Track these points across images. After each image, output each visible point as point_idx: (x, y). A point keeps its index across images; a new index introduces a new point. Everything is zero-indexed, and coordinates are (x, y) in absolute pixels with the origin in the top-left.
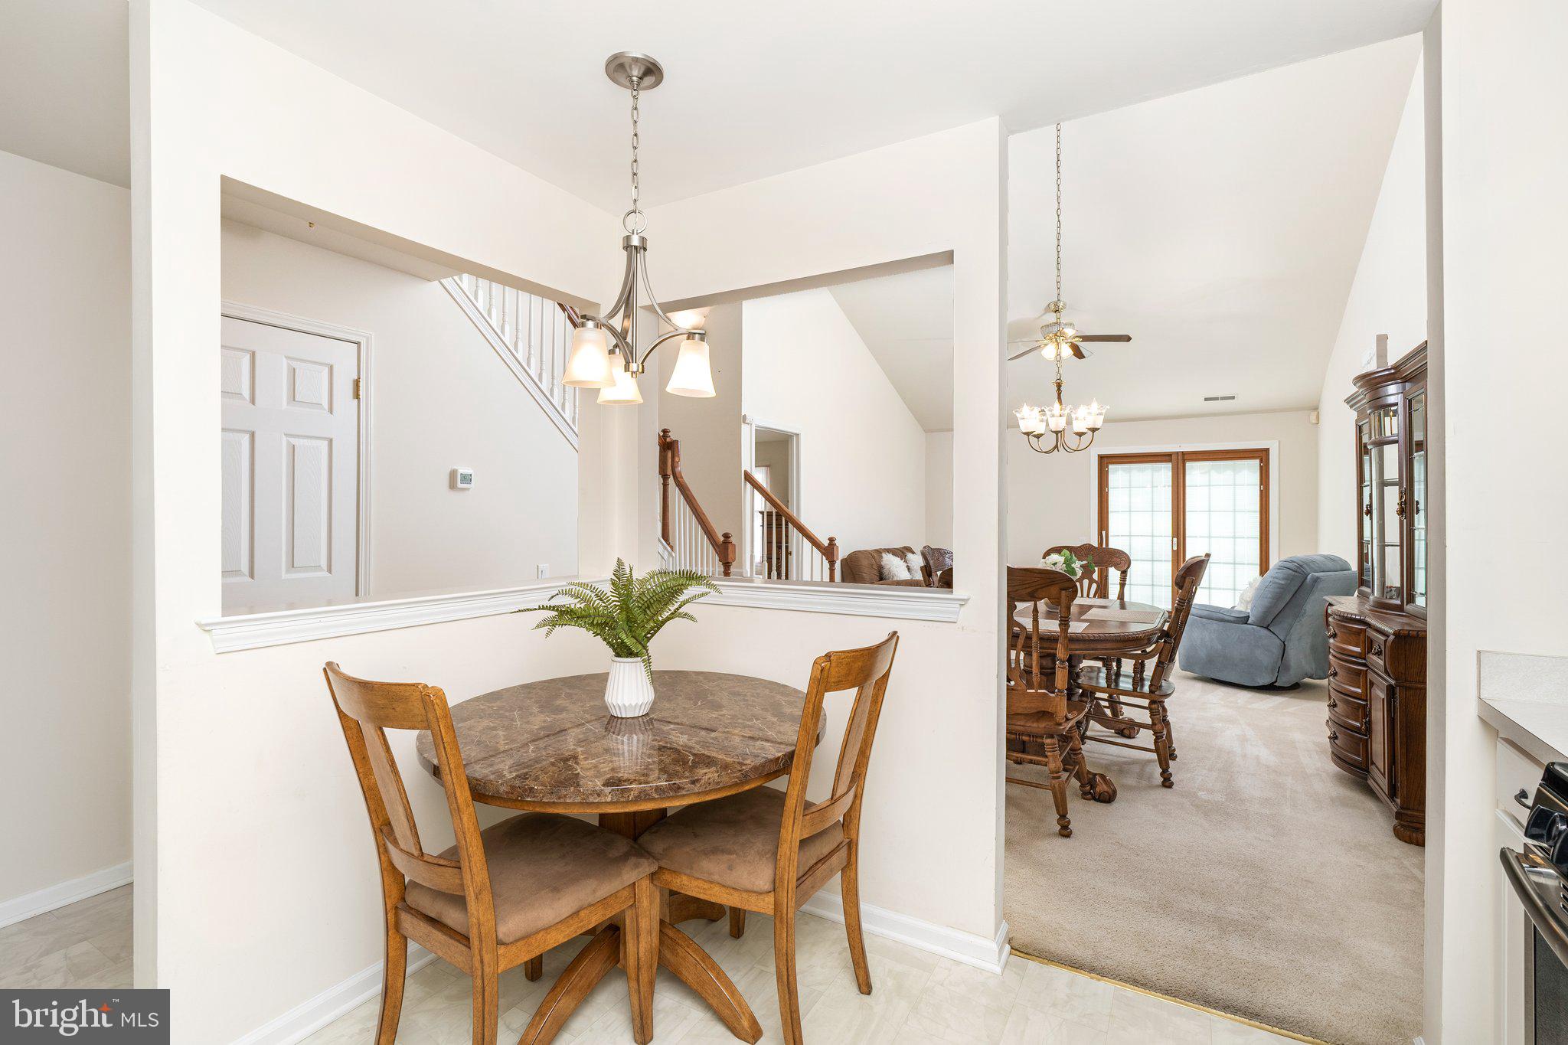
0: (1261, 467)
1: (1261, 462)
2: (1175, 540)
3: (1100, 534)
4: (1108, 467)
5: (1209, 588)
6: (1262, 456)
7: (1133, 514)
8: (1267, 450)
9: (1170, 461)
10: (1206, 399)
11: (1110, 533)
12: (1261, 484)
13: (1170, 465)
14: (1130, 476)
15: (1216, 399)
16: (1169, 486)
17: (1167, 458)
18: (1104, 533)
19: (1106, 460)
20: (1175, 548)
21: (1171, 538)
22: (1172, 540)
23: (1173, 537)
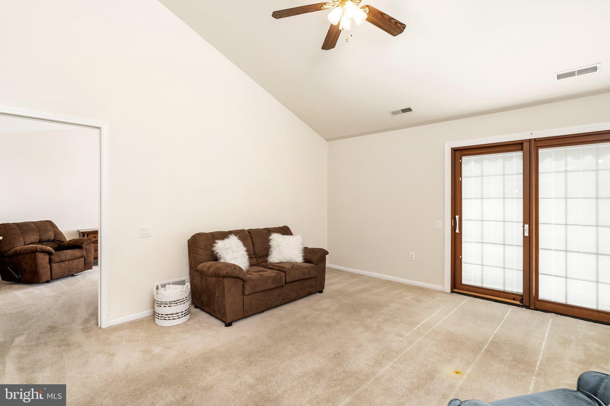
2: (527, 226)
3: (453, 218)
4: (461, 159)
5: (566, 277)
7: (484, 200)
9: (522, 149)
10: (559, 77)
11: (463, 218)
13: (520, 154)
14: (482, 166)
15: (572, 74)
17: (519, 147)
18: (457, 217)
19: (458, 154)
20: (527, 234)
21: (522, 224)
22: (524, 226)
23: (524, 223)
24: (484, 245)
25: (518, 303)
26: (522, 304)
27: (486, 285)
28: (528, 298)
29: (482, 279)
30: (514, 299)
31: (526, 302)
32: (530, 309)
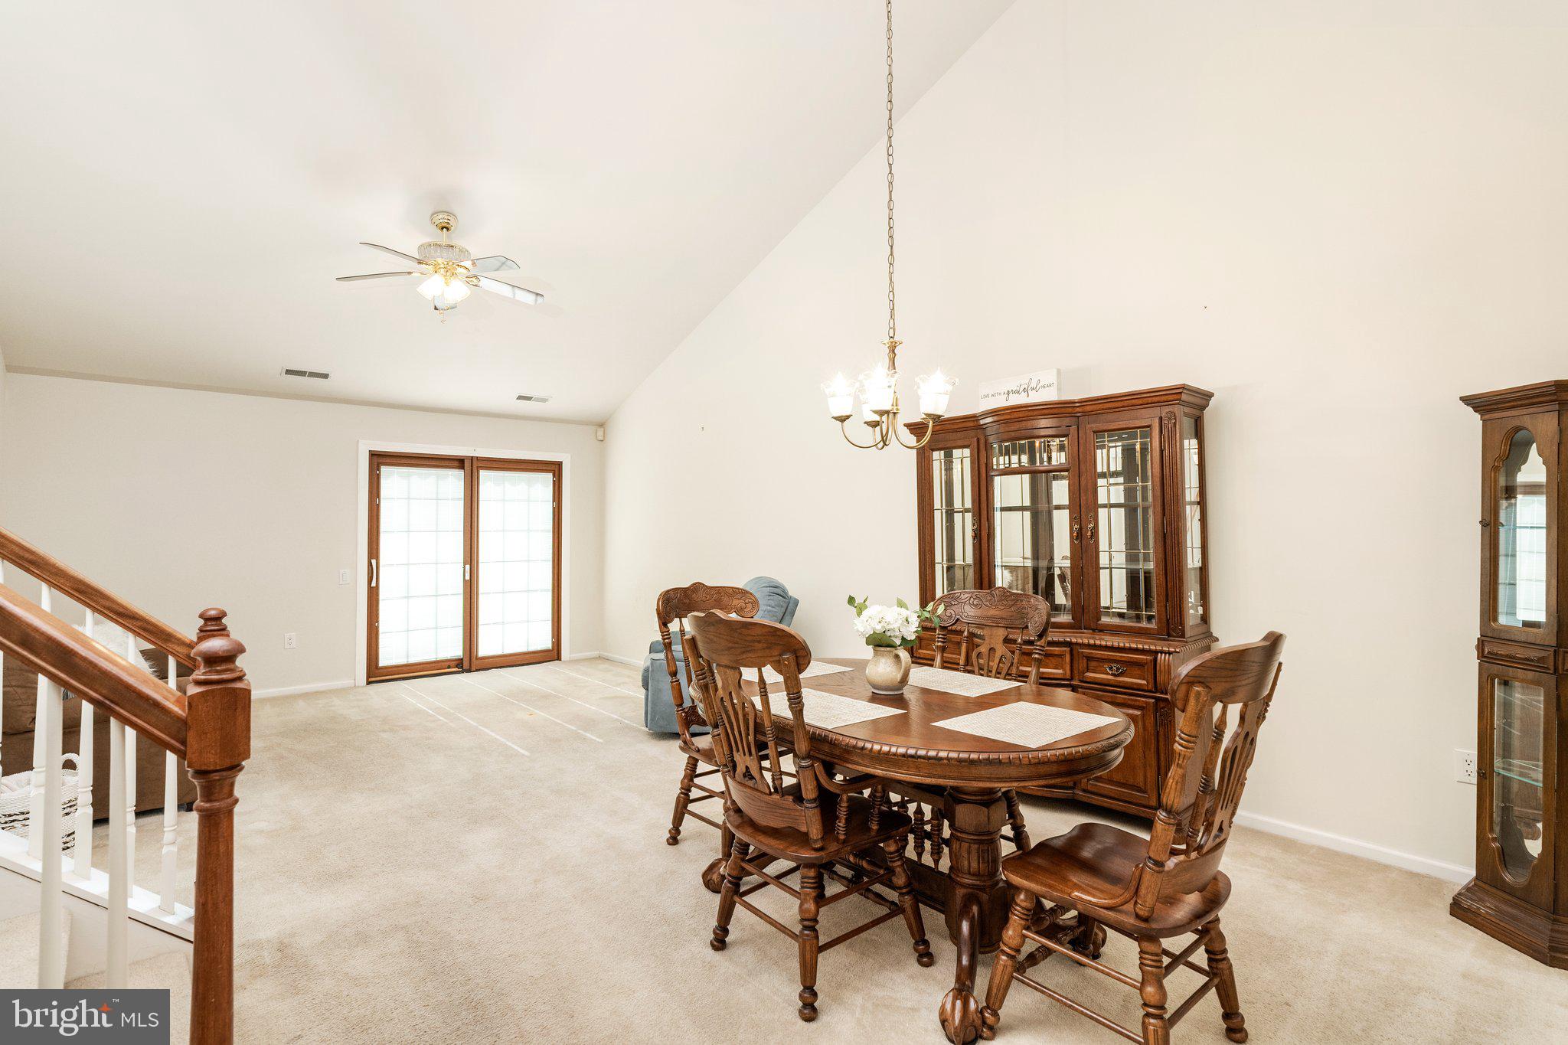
0: (554, 481)
1: (554, 476)
2: (468, 567)
3: (370, 563)
6: (555, 469)
8: (559, 465)
11: (382, 563)
12: (554, 501)
13: (462, 473)
14: (409, 483)
16: (460, 499)
17: (461, 464)
18: (374, 562)
20: (468, 577)
21: (462, 565)
22: (464, 568)
23: (465, 564)
24: (411, 600)
25: (455, 669)
26: (460, 669)
28: (468, 660)
30: (451, 666)
31: (466, 666)
32: (468, 672)
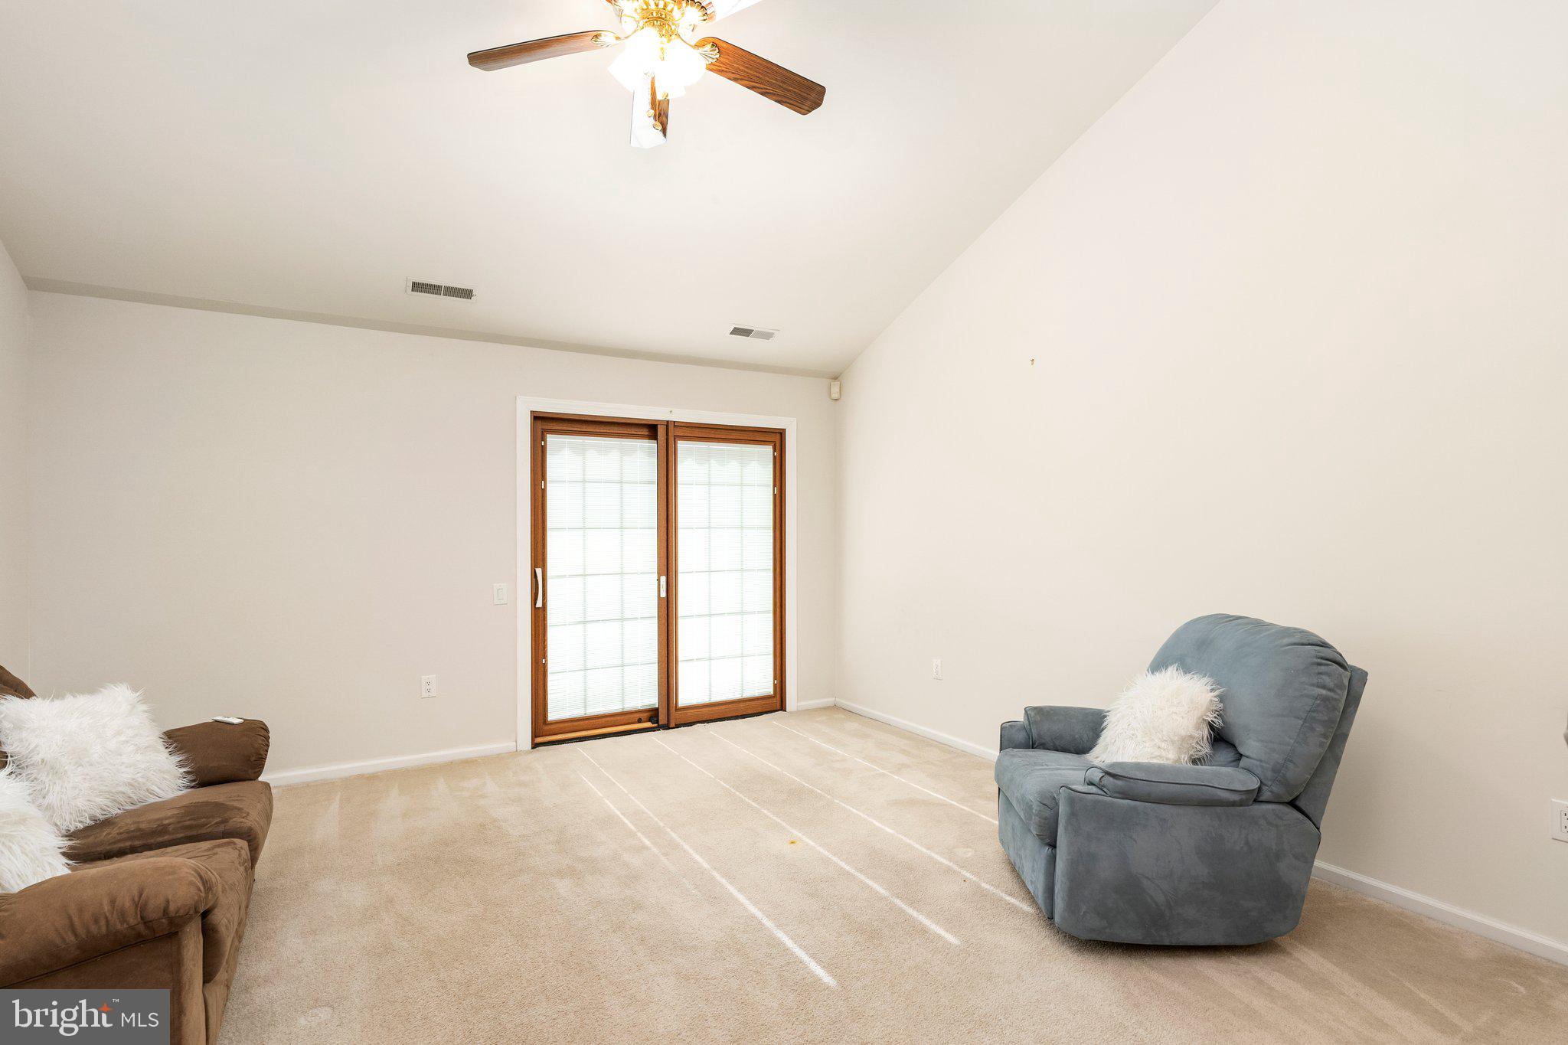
0: (774, 459)
1: (774, 451)
2: (663, 579)
3: (534, 575)
4: (545, 439)
5: (710, 658)
6: (775, 440)
7: (588, 532)
8: (781, 434)
9: (656, 438)
11: (549, 573)
12: (774, 486)
13: (654, 446)
14: (584, 459)
16: (652, 482)
18: (539, 572)
19: (540, 426)
20: (663, 595)
21: (656, 576)
22: (659, 580)
23: (659, 575)
24: (589, 626)
25: (649, 725)
26: (656, 725)
27: (594, 710)
28: (665, 711)
29: (585, 699)
30: (640, 721)
31: (662, 719)
32: (669, 728)
